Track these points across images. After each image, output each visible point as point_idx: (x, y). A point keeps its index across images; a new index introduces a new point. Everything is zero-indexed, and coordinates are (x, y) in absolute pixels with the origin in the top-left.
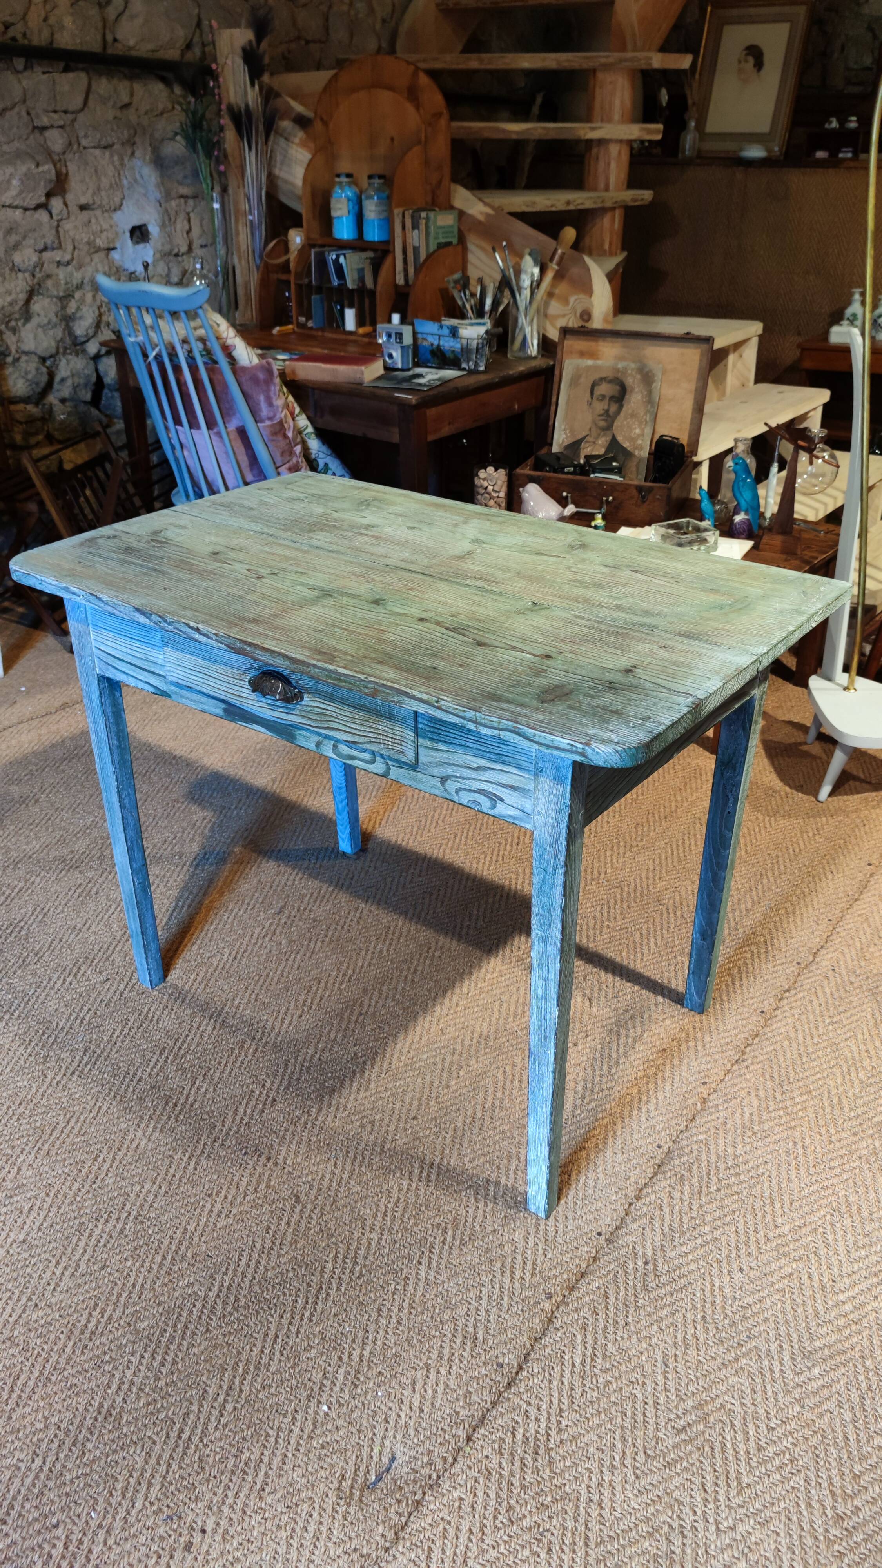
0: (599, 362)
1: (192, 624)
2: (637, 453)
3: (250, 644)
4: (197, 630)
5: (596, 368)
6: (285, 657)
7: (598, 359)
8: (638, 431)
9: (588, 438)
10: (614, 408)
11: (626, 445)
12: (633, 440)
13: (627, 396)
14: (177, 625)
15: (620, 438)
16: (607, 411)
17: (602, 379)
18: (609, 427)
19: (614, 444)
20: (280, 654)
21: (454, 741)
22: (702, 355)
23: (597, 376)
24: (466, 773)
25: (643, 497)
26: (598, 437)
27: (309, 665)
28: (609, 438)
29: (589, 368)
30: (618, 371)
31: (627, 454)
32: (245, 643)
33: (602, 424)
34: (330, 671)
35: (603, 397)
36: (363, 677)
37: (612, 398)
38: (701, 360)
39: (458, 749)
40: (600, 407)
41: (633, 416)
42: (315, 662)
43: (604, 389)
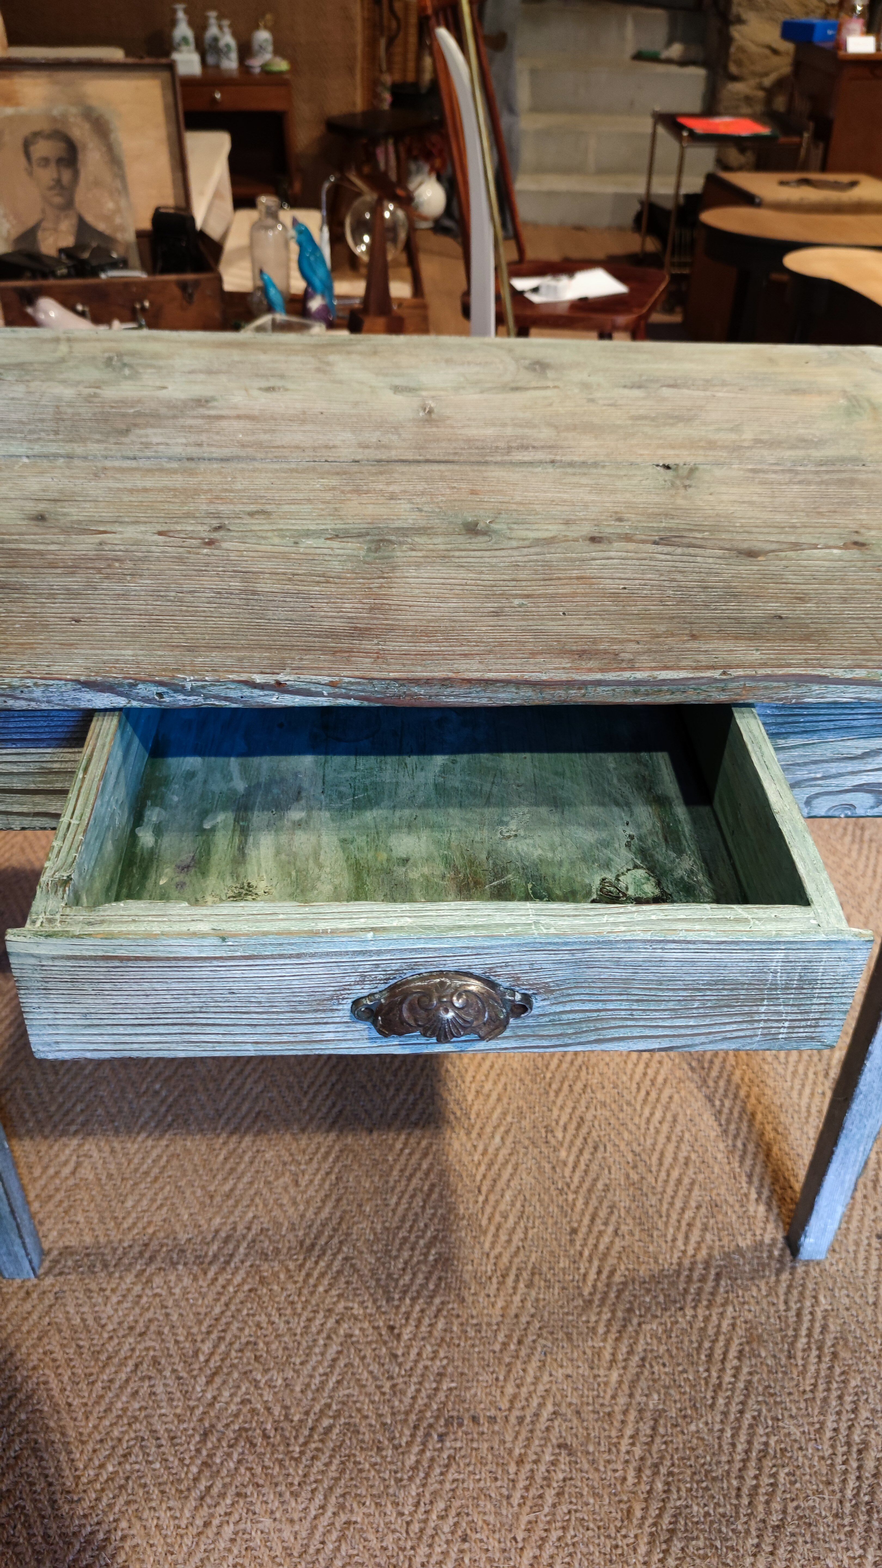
0: (23, 109)
1: (258, 679)
2: (119, 236)
3: (428, 682)
4: (279, 687)
5: (23, 119)
6: (518, 684)
7: (17, 104)
8: (110, 205)
9: (45, 224)
10: (66, 176)
11: (101, 226)
12: (108, 219)
13: (80, 157)
14: (215, 690)
15: (90, 219)
16: (58, 181)
17: (36, 135)
18: (69, 204)
19: (83, 228)
20: (507, 682)
21: (821, 726)
22: (163, 88)
23: (26, 131)
24: (834, 768)
25: (191, 296)
26: (58, 220)
27: (584, 684)
28: (74, 221)
29: (10, 119)
30: (54, 120)
31: (107, 241)
32: (417, 682)
33: (58, 200)
34: (638, 683)
35: (45, 162)
36: (717, 674)
37: (60, 161)
38: (164, 96)
39: (830, 737)
40: (47, 175)
41: (97, 183)
42: (599, 676)
43: (43, 148)
